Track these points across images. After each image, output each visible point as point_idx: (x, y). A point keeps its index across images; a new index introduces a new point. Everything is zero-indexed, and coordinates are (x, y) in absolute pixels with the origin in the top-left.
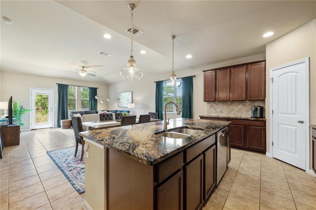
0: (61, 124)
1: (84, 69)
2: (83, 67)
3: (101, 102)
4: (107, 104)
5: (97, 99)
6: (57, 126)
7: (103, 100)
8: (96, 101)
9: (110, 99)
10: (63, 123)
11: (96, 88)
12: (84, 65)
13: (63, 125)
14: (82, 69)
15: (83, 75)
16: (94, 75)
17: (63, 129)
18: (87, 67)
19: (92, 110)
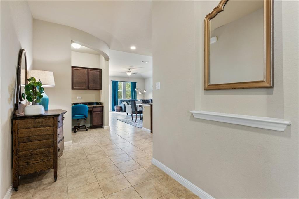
0: (115, 109)
1: (130, 70)
2: (129, 69)
3: (140, 93)
4: (143, 94)
5: (136, 91)
6: (112, 110)
7: (141, 92)
8: (135, 92)
9: (146, 91)
10: (116, 108)
11: (136, 82)
12: (130, 68)
13: (116, 109)
14: (128, 70)
15: (129, 74)
16: (136, 74)
17: (116, 112)
18: (131, 69)
19: (133, 99)
